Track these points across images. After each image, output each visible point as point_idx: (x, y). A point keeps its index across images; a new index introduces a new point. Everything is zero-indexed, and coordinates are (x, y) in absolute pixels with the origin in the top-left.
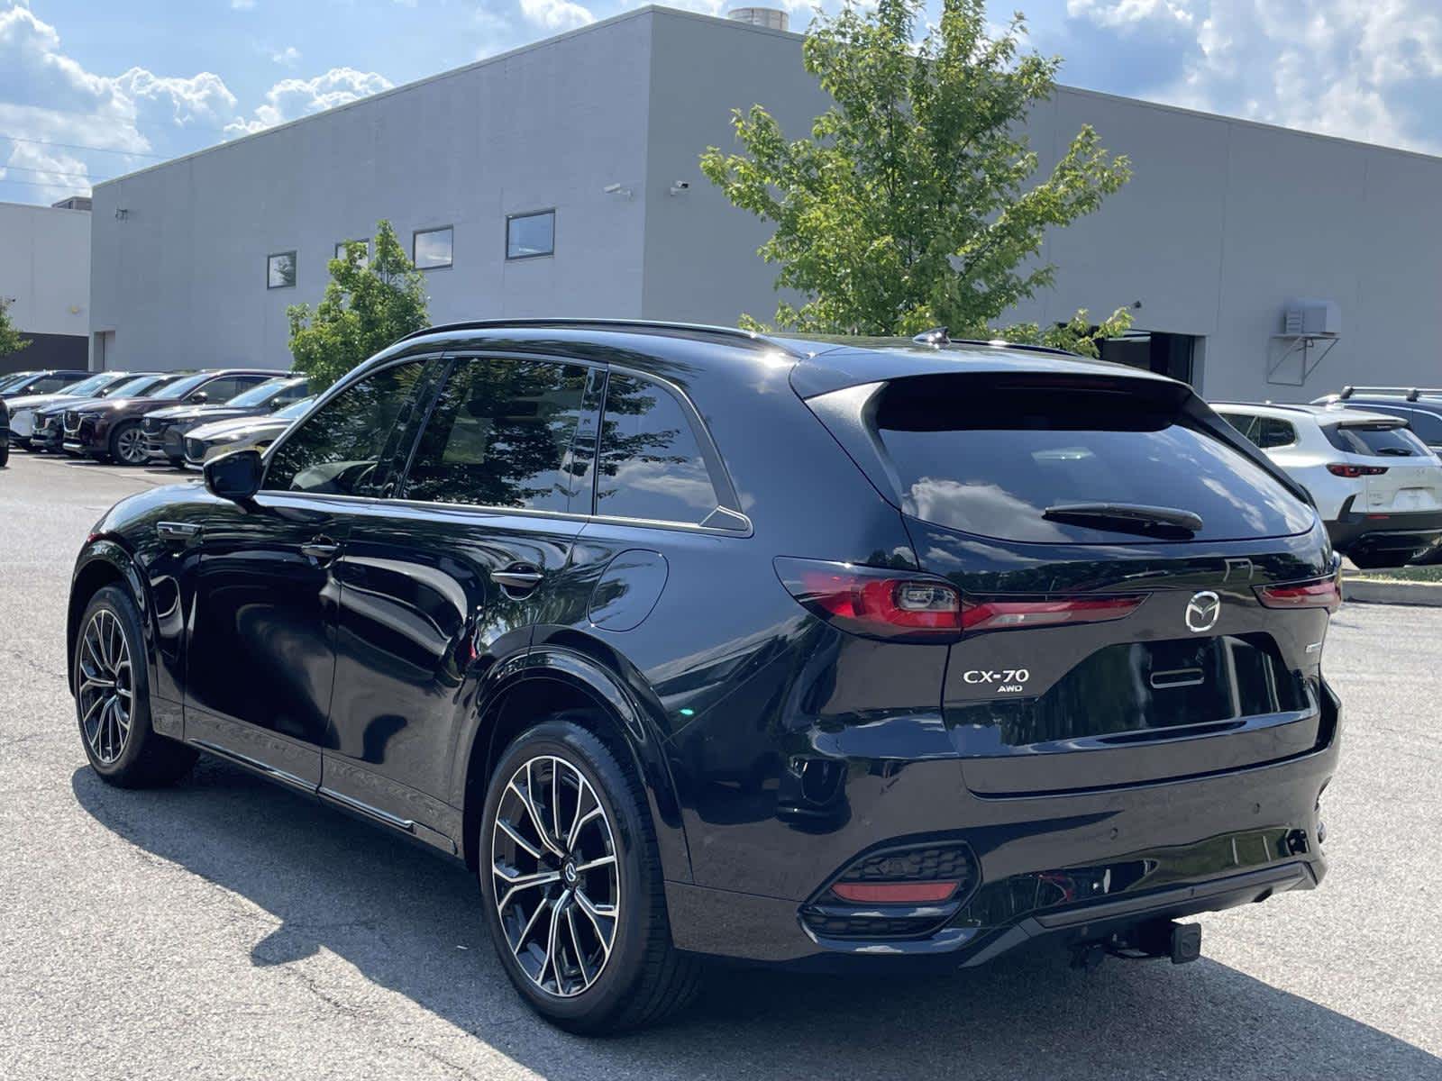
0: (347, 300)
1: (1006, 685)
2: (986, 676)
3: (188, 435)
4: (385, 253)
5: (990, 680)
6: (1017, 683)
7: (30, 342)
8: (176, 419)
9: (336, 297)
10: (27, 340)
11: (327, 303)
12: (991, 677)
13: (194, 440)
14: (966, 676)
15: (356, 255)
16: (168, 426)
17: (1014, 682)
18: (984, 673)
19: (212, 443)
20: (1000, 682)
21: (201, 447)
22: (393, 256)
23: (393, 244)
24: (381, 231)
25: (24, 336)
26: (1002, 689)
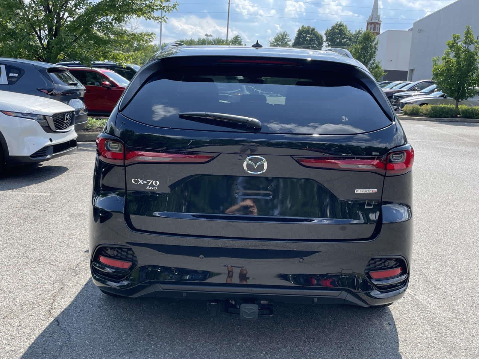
0: (452, 54)
1: (150, 186)
2: (141, 181)
3: (400, 101)
4: (467, 38)
5: (142, 184)
6: (153, 186)
7: (387, 73)
8: (401, 96)
9: (448, 54)
10: (386, 72)
11: (444, 56)
12: (143, 182)
13: (401, 102)
14: (133, 181)
15: (456, 39)
16: (398, 98)
17: (152, 185)
18: (139, 180)
19: (406, 103)
20: (146, 185)
21: (403, 105)
22: (470, 38)
23: (470, 34)
24: (466, 30)
25: (386, 71)
26: (148, 188)
